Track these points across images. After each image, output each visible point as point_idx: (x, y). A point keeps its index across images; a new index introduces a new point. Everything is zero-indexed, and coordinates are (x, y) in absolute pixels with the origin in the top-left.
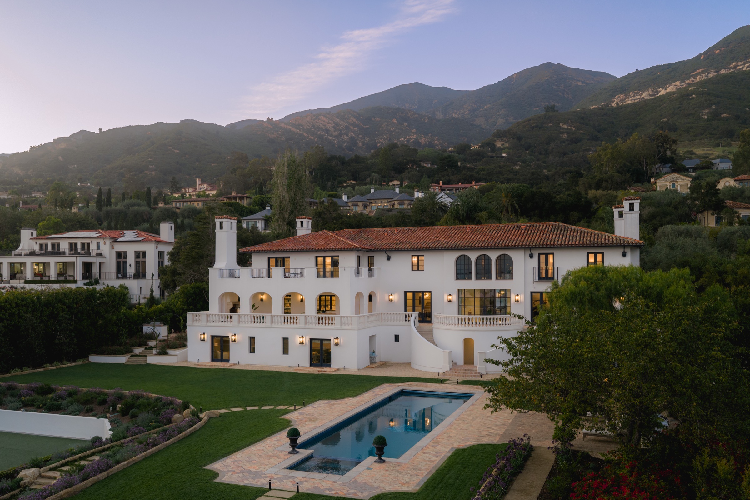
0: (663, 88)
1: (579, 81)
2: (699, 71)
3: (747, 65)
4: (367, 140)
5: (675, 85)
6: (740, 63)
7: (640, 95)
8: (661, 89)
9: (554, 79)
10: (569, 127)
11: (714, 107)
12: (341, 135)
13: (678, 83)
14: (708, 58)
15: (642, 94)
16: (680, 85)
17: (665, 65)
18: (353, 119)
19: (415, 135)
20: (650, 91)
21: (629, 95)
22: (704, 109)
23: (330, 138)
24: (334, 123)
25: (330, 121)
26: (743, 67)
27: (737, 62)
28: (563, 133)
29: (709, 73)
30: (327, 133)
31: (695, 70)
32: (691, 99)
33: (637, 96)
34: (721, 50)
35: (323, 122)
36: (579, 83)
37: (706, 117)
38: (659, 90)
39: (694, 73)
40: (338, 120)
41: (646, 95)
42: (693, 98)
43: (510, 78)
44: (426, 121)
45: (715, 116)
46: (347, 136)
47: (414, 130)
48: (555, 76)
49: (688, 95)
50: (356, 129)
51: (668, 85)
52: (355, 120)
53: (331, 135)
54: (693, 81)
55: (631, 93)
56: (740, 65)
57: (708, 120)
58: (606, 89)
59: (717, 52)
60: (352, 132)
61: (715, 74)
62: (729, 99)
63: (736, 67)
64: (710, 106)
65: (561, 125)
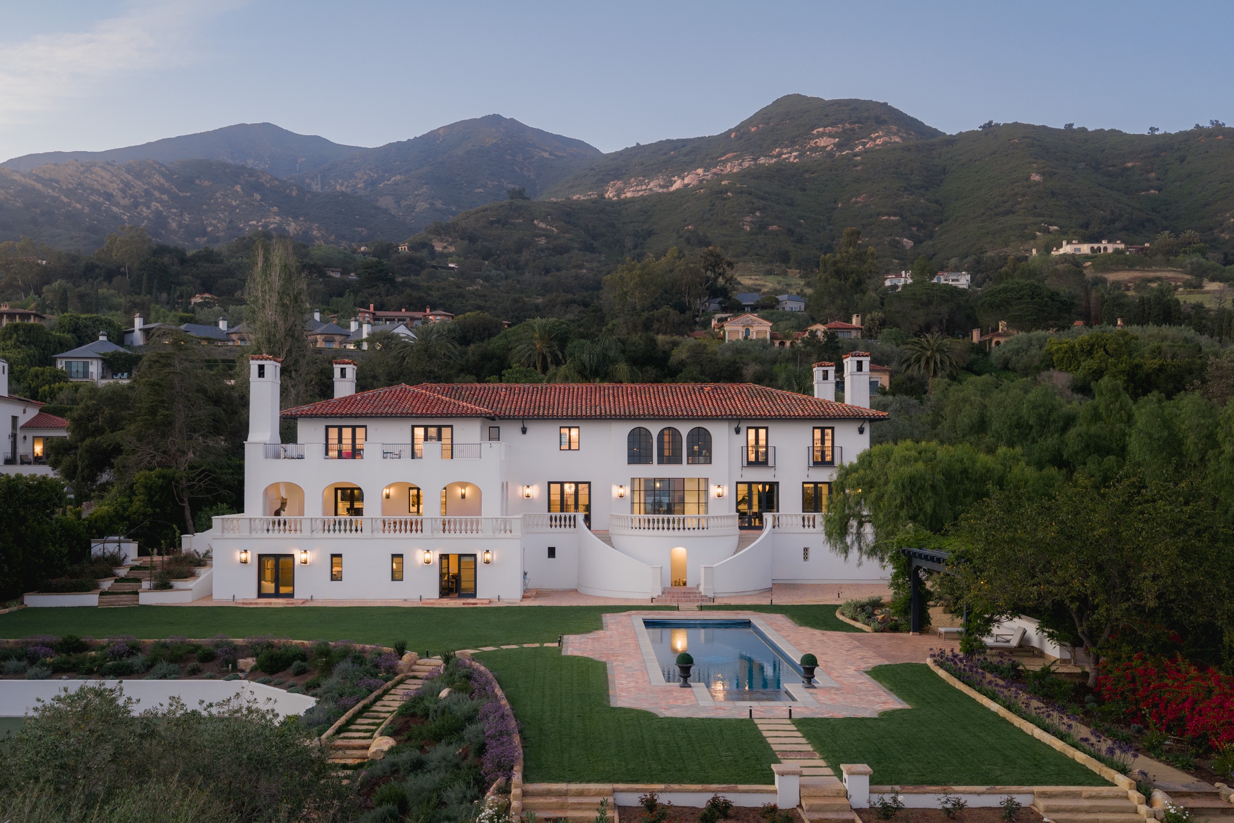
0: (679, 176)
1: (546, 151)
2: (730, 155)
3: (795, 154)
4: (187, 219)
5: (697, 174)
6: (785, 151)
7: (645, 184)
8: (676, 178)
9: (506, 143)
10: (549, 227)
11: (758, 214)
12: (136, 205)
13: (700, 171)
14: (741, 138)
15: (649, 183)
16: (704, 175)
17: (678, 140)
18: (158, 179)
19: (278, 218)
20: (661, 180)
21: (629, 184)
22: (745, 216)
23: (115, 209)
24: (122, 182)
25: (115, 178)
26: (790, 157)
27: (782, 148)
28: (540, 236)
29: (743, 161)
30: (109, 200)
31: (724, 154)
32: (725, 199)
33: (642, 185)
34: (758, 128)
35: (99, 179)
36: (546, 155)
37: (748, 229)
38: (674, 179)
39: (723, 158)
40: (130, 177)
41: (654, 185)
42: (729, 198)
43: (433, 135)
44: (294, 193)
45: (761, 227)
46: (148, 208)
47: (275, 209)
48: (509, 140)
49: (721, 192)
50: (165, 197)
51: (686, 174)
52: (162, 181)
53: (117, 205)
54: (722, 170)
55: (633, 179)
56: (785, 154)
57: (751, 233)
58: (592, 169)
59: (753, 130)
60: (158, 202)
61: (752, 163)
62: (779, 203)
63: (779, 155)
64: (752, 212)
65: (535, 222)
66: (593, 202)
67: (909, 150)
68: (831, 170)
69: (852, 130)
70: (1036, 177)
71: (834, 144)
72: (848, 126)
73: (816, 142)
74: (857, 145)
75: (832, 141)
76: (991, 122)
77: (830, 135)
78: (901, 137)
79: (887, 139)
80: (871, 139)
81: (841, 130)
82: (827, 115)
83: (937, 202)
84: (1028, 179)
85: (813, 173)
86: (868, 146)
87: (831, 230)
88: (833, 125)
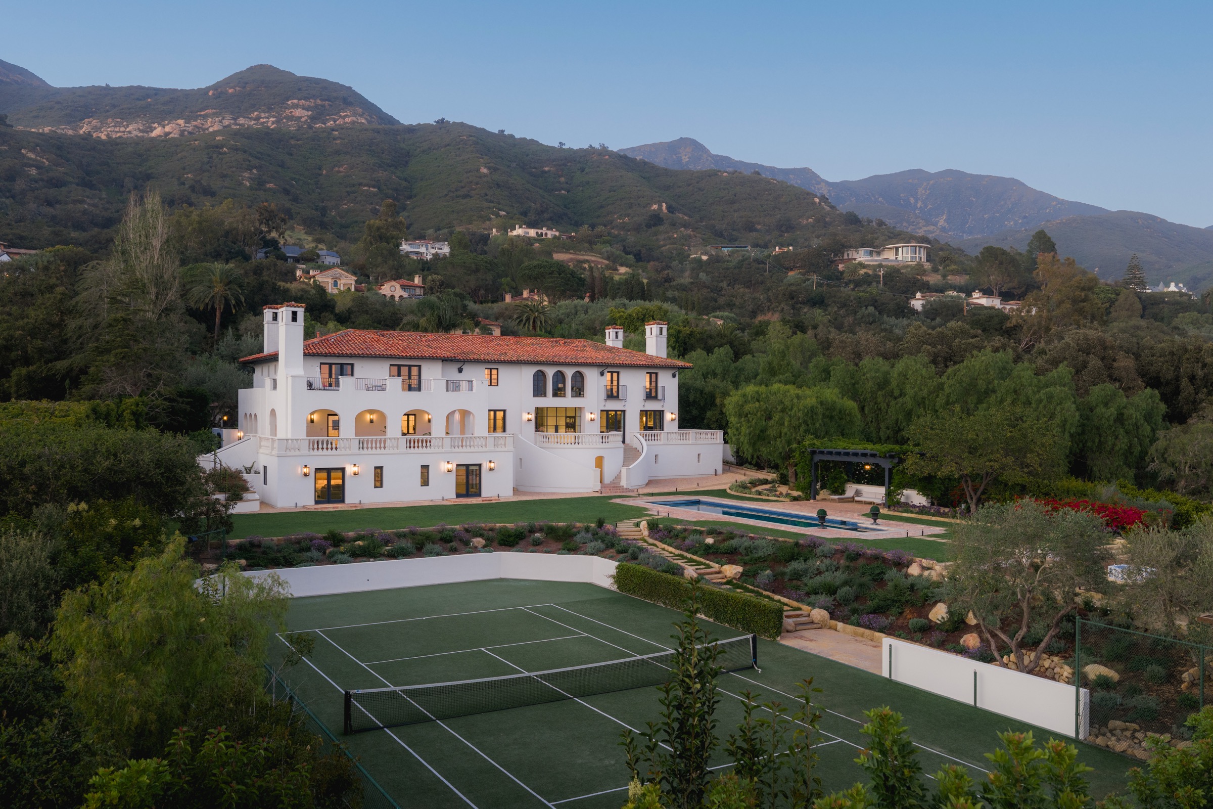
0: (159, 124)
2: (209, 111)
3: (272, 119)
5: (177, 125)
6: (263, 115)
7: (124, 126)
8: (156, 125)
10: (38, 158)
11: (255, 171)
13: (181, 122)
14: (219, 96)
15: (127, 126)
16: (185, 126)
17: (149, 88)
20: (140, 124)
21: (107, 124)
22: (243, 172)
26: (268, 121)
28: (30, 166)
29: (223, 119)
31: (203, 109)
32: (221, 154)
33: (120, 127)
34: (235, 89)
37: (248, 184)
38: (154, 126)
39: (202, 113)
41: (133, 129)
42: (225, 153)
45: (260, 184)
49: (217, 147)
51: (166, 122)
54: (203, 124)
55: (110, 120)
56: (263, 118)
57: (251, 188)
59: (230, 91)
61: (232, 122)
62: (271, 164)
63: (258, 119)
64: (249, 169)
65: (23, 151)
66: (83, 139)
67: (379, 132)
68: (314, 140)
69: (323, 106)
70: (484, 170)
71: (308, 116)
72: (319, 102)
73: (292, 112)
74: (328, 120)
75: (306, 113)
76: (443, 119)
77: (304, 108)
78: (366, 119)
79: (354, 119)
80: (340, 117)
81: (313, 104)
82: (299, 89)
83: (406, 180)
84: (478, 170)
85: (298, 140)
86: (337, 122)
87: (320, 194)
88: (306, 99)
